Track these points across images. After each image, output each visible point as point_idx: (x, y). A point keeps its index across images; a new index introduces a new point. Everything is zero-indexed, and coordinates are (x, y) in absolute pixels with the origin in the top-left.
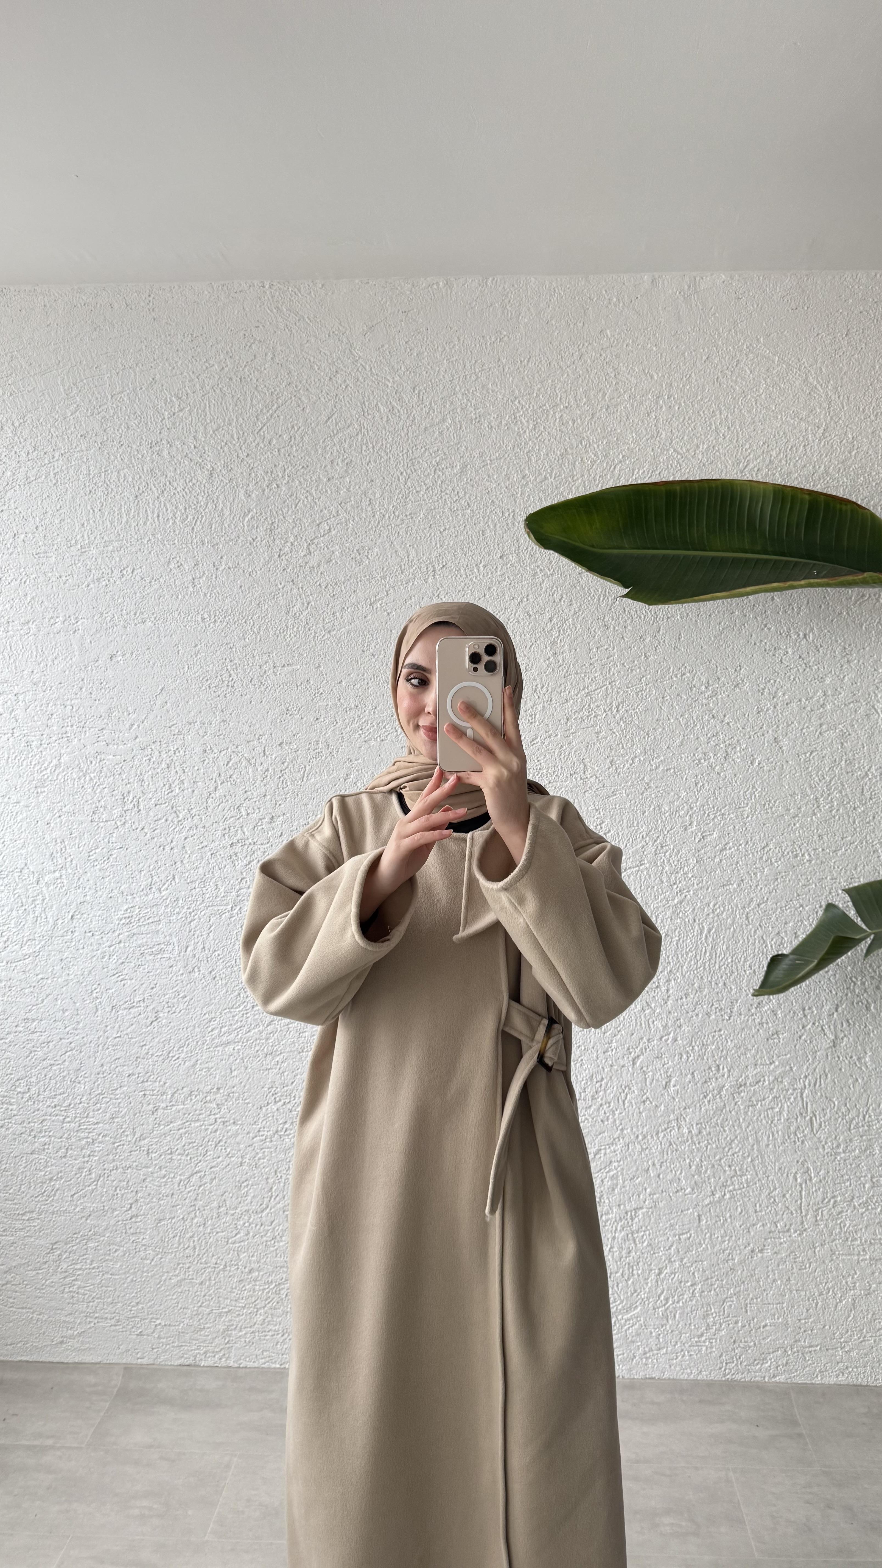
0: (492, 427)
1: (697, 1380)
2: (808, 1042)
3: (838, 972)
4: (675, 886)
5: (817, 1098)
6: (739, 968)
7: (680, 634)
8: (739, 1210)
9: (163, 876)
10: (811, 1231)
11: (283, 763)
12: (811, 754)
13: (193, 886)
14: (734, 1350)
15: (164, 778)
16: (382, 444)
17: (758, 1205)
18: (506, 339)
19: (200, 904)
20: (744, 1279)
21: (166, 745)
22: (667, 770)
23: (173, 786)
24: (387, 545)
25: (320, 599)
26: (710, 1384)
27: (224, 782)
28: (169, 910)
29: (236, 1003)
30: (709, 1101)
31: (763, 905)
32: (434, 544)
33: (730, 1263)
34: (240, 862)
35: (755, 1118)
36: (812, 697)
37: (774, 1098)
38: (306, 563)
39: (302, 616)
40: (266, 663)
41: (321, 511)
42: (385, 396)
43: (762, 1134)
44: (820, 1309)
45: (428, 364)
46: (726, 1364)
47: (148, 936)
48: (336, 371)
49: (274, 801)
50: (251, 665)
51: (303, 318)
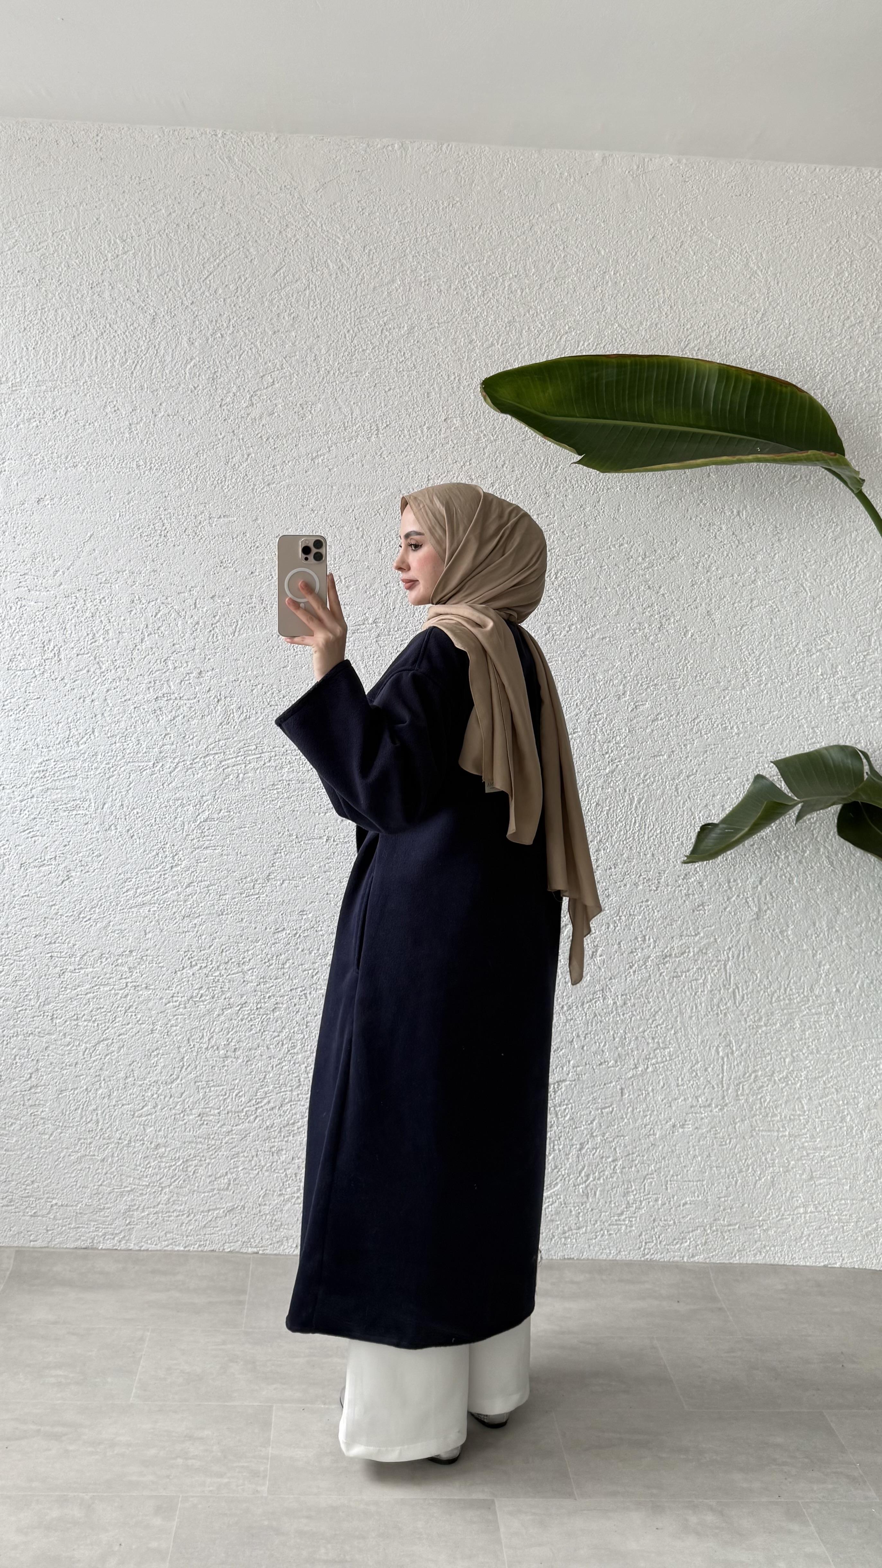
0: (441, 291)
1: (616, 1260)
2: (733, 914)
3: (763, 845)
4: (607, 756)
5: (740, 970)
6: (668, 839)
7: (619, 506)
8: (662, 1083)
9: (82, 728)
10: (732, 1106)
11: (214, 617)
12: (741, 629)
13: (114, 740)
14: (653, 1228)
15: (88, 627)
16: (330, 301)
17: (680, 1079)
18: (458, 205)
19: (120, 760)
20: (664, 1155)
21: (91, 594)
22: (602, 640)
23: (97, 635)
24: (331, 401)
25: (260, 452)
26: (629, 1264)
27: (151, 634)
28: (87, 765)
29: (154, 864)
30: (634, 972)
31: (692, 777)
32: (378, 403)
33: (652, 1138)
34: (164, 717)
35: (679, 989)
36: (744, 573)
37: (698, 969)
38: (248, 414)
39: (241, 467)
40: (201, 513)
41: (266, 363)
42: (334, 253)
43: (686, 1006)
44: (739, 1187)
45: (380, 225)
46: (646, 1243)
47: (63, 791)
48: (286, 225)
49: (203, 656)
50: (186, 514)
51: (255, 169)
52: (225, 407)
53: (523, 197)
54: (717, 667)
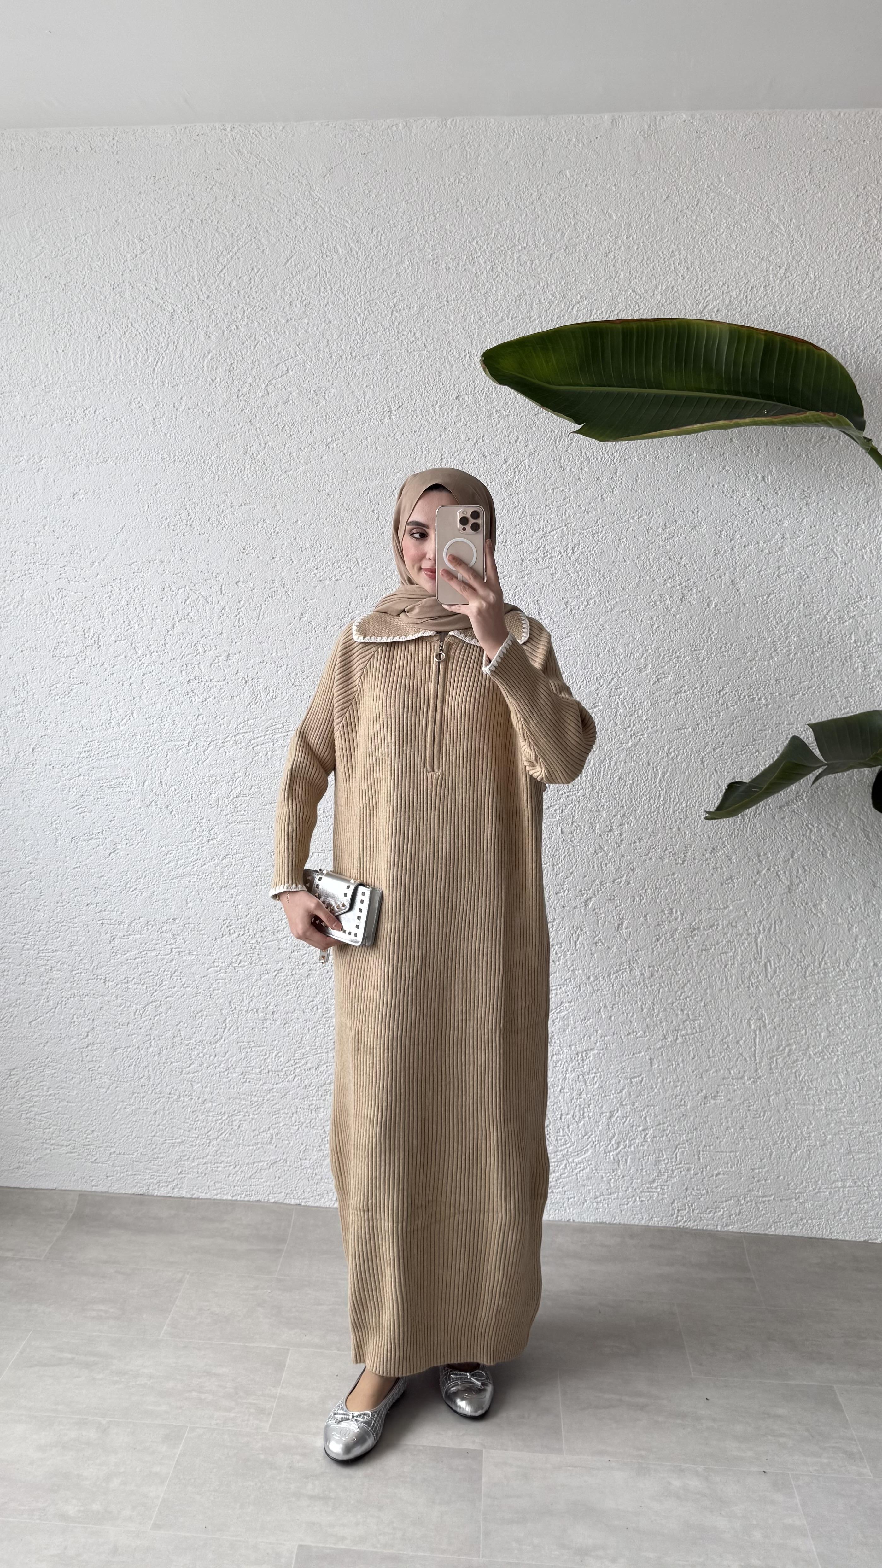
0: (449, 268)
1: (648, 1226)
2: (762, 888)
4: (629, 729)
5: (771, 943)
7: (637, 476)
8: (692, 1054)
9: (122, 712)
10: (765, 1079)
11: (239, 602)
12: (766, 598)
13: (151, 721)
14: (686, 1197)
15: (124, 614)
16: (340, 286)
17: (711, 1051)
18: (464, 180)
19: (159, 740)
20: (696, 1126)
21: (125, 583)
22: (623, 612)
23: (132, 622)
24: (344, 387)
25: (278, 438)
26: (661, 1231)
27: (182, 619)
28: (128, 745)
29: (192, 837)
30: (661, 944)
32: (390, 384)
33: (683, 1109)
34: (196, 698)
35: (709, 961)
36: (770, 540)
37: (727, 942)
38: (265, 402)
39: (259, 456)
40: (223, 502)
41: (280, 352)
42: (343, 239)
43: (715, 978)
44: (774, 1159)
45: (387, 205)
46: (678, 1211)
47: (107, 770)
48: (296, 213)
49: (230, 639)
50: (209, 504)
51: (264, 160)
52: (242, 396)
53: (529, 166)
54: (741, 638)
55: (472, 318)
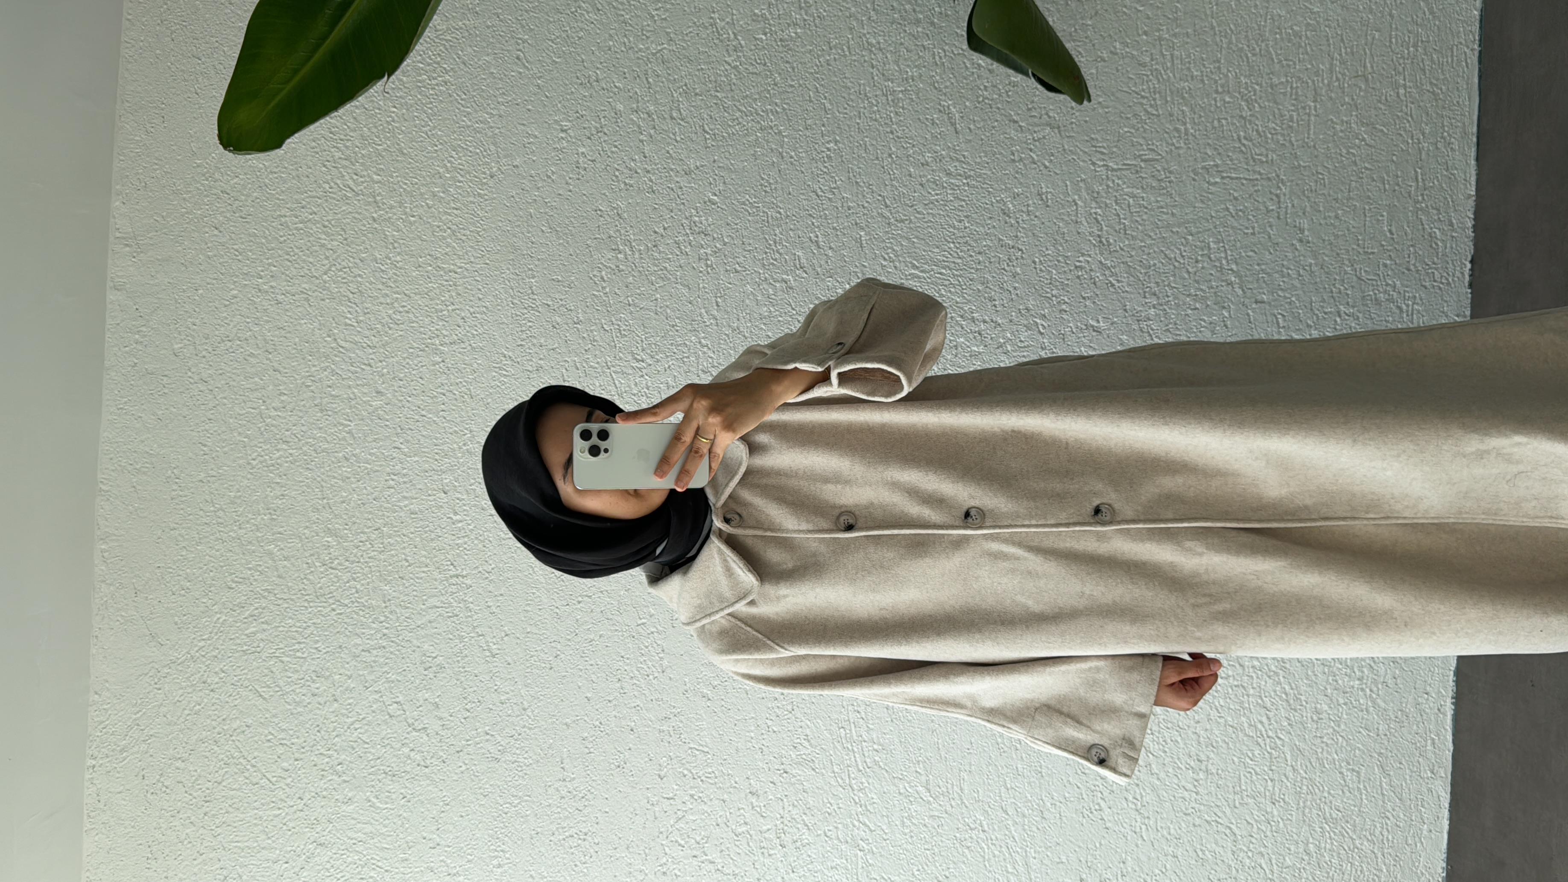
2: (1052, 157)
5: (1119, 152)
10: (1279, 169)
11: (685, 776)
12: (708, 133)
16: (296, 631)
22: (718, 306)
24: (421, 632)
25: (483, 719)
27: (704, 852)
31: (887, 200)
32: (423, 575)
34: (804, 837)
35: (1140, 227)
36: (639, 127)
38: (437, 734)
39: (502, 743)
40: (558, 790)
41: (374, 712)
42: (238, 624)
43: (1159, 220)
45: (201, 568)
48: (204, 683)
49: (731, 790)
50: (559, 810)
51: (135, 720)
52: (428, 762)
53: (166, 391)
54: (755, 165)
55: (346, 470)
